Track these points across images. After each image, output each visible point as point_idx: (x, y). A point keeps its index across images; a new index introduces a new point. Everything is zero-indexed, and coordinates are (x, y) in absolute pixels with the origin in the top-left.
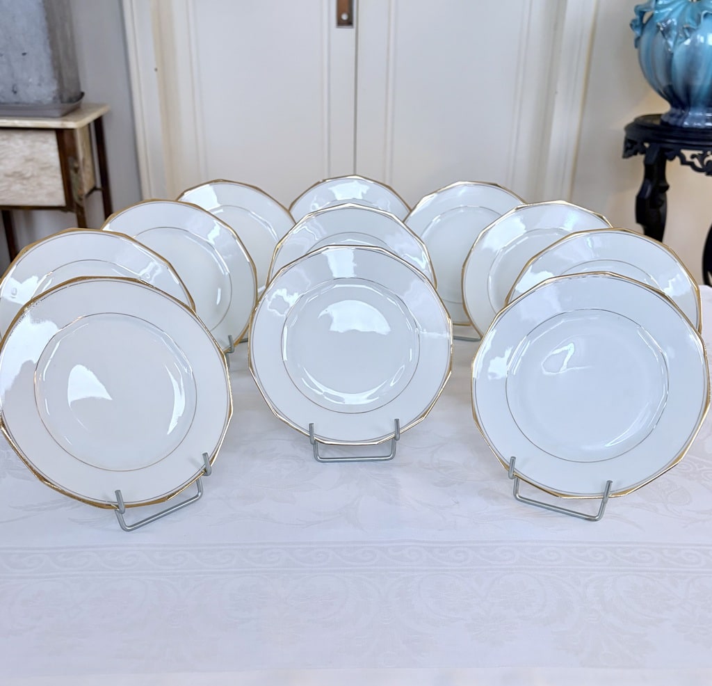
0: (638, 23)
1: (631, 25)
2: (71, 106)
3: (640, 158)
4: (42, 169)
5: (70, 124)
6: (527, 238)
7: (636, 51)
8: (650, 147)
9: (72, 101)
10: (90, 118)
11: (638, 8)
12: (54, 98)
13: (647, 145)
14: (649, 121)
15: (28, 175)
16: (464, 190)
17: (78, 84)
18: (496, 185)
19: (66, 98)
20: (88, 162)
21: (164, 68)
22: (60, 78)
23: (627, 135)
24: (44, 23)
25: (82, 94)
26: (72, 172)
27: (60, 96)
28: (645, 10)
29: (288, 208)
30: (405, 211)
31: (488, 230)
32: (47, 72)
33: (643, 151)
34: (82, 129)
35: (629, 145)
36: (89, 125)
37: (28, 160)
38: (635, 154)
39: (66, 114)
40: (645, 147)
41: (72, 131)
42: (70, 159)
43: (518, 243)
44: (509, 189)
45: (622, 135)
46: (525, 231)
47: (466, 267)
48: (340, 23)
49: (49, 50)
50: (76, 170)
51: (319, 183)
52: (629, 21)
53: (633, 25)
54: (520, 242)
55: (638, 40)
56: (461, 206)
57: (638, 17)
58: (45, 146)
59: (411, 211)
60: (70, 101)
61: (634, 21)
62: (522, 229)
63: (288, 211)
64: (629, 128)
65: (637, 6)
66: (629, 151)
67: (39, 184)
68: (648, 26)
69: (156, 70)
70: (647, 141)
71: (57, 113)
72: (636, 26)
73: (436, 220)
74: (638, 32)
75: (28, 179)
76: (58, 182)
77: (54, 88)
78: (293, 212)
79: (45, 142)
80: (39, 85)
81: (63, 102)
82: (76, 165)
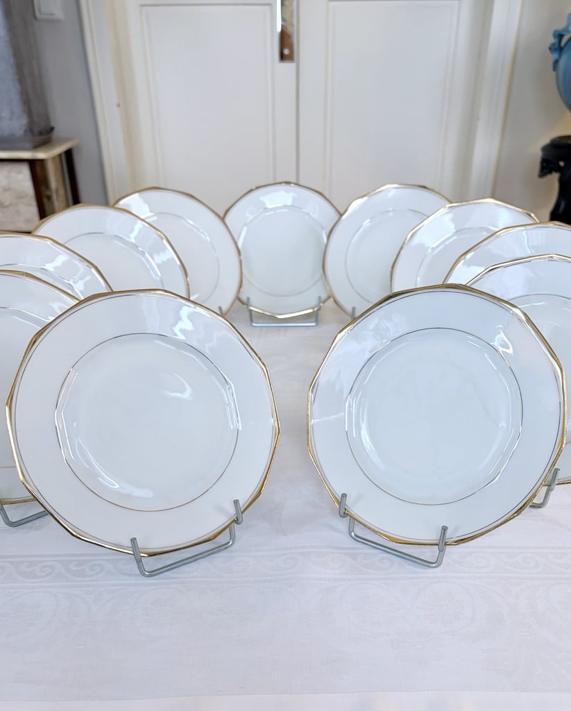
0: (557, 46)
1: (550, 49)
2: (42, 138)
3: (554, 178)
4: (19, 198)
5: (40, 155)
6: (455, 238)
7: (554, 74)
8: (565, 165)
9: (43, 134)
10: (60, 149)
11: (557, 33)
12: (26, 131)
13: (562, 164)
14: (564, 141)
15: (7, 203)
16: (392, 193)
17: (48, 119)
18: (424, 187)
19: (36, 130)
20: (62, 192)
21: (126, 104)
22: (29, 112)
23: (544, 155)
24: (12, 60)
25: (52, 129)
26: (45, 200)
27: (30, 129)
28: (564, 33)
29: (222, 215)
30: (335, 216)
31: (418, 230)
32: (17, 107)
33: (558, 169)
34: (54, 158)
35: (545, 165)
36: (60, 155)
37: (6, 189)
38: (550, 172)
39: (37, 146)
40: (560, 166)
41: (42, 161)
42: (43, 188)
43: (447, 243)
44: (437, 190)
45: (538, 155)
46: (454, 231)
47: (395, 269)
48: (283, 57)
49: (18, 85)
50: (49, 198)
51: (251, 191)
52: (548, 45)
53: (552, 49)
54: (450, 241)
55: (556, 62)
56: (391, 209)
57: (557, 41)
58: (20, 177)
59: (341, 215)
60: (41, 133)
61: (553, 45)
62: (451, 228)
63: (223, 219)
64: (545, 149)
65: (555, 31)
66: (546, 171)
67: (18, 212)
68: (565, 50)
69: (118, 105)
70: (562, 160)
71: (29, 145)
72: (555, 50)
73: (367, 223)
74: (556, 56)
75: (6, 207)
76: (33, 210)
77: (24, 121)
78: (227, 220)
79: (20, 172)
80: (11, 119)
81: (33, 134)
82: (48, 193)
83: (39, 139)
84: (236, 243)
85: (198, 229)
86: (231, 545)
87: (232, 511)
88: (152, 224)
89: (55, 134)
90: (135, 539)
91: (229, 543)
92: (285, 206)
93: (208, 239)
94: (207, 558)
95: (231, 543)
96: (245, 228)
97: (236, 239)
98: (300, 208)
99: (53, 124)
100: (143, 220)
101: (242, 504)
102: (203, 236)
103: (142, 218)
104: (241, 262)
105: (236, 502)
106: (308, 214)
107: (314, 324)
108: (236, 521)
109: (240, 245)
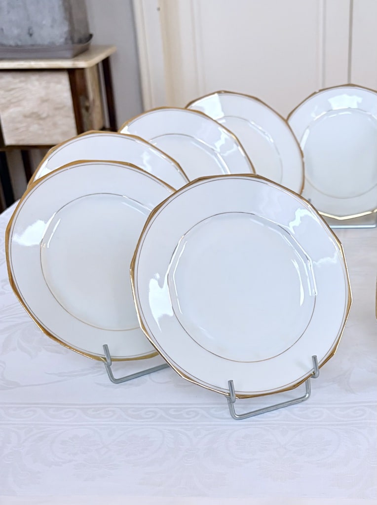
4: (57, 109)
5: (81, 64)
9: (82, 42)
10: (98, 58)
12: (66, 39)
15: (44, 115)
17: (87, 26)
19: (76, 39)
20: (98, 103)
21: (166, 7)
25: (91, 36)
26: (83, 111)
27: (71, 37)
29: (285, 118)
32: (59, 13)
34: (91, 68)
36: (97, 65)
37: (44, 101)
39: (76, 55)
41: (82, 70)
42: (81, 98)
50: (87, 109)
51: (315, 93)
58: (59, 87)
60: (80, 41)
63: (286, 121)
67: (55, 125)
69: (159, 9)
71: (68, 54)
75: (44, 119)
76: (71, 122)
77: (65, 28)
78: (290, 122)
79: (59, 82)
80: (52, 27)
81: (73, 43)
82: (87, 104)
83: (80, 46)
84: (299, 145)
85: (264, 133)
86: (308, 397)
87: (310, 366)
88: (223, 125)
89: (93, 42)
90: (232, 381)
91: (305, 396)
92: (349, 109)
93: (272, 140)
94: (286, 408)
95: (307, 396)
96: (308, 131)
97: (299, 140)
98: (365, 112)
99: (91, 31)
100: (215, 121)
101: (320, 360)
102: (267, 138)
103: (214, 119)
104: (303, 164)
105: (315, 358)
106: (370, 116)
107: (374, 226)
108: (313, 375)
109: (302, 146)
